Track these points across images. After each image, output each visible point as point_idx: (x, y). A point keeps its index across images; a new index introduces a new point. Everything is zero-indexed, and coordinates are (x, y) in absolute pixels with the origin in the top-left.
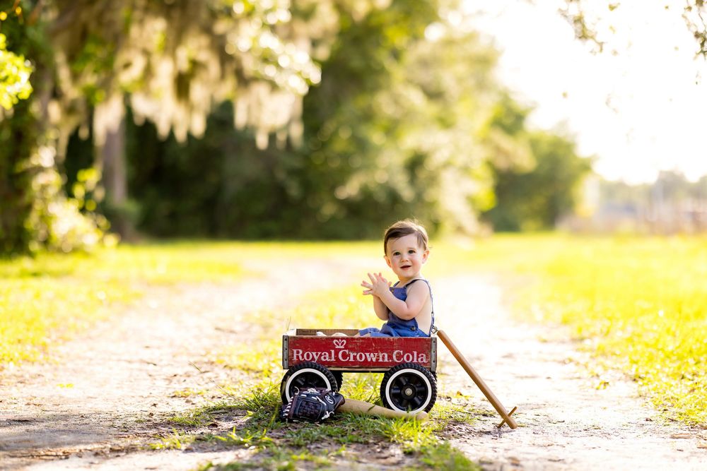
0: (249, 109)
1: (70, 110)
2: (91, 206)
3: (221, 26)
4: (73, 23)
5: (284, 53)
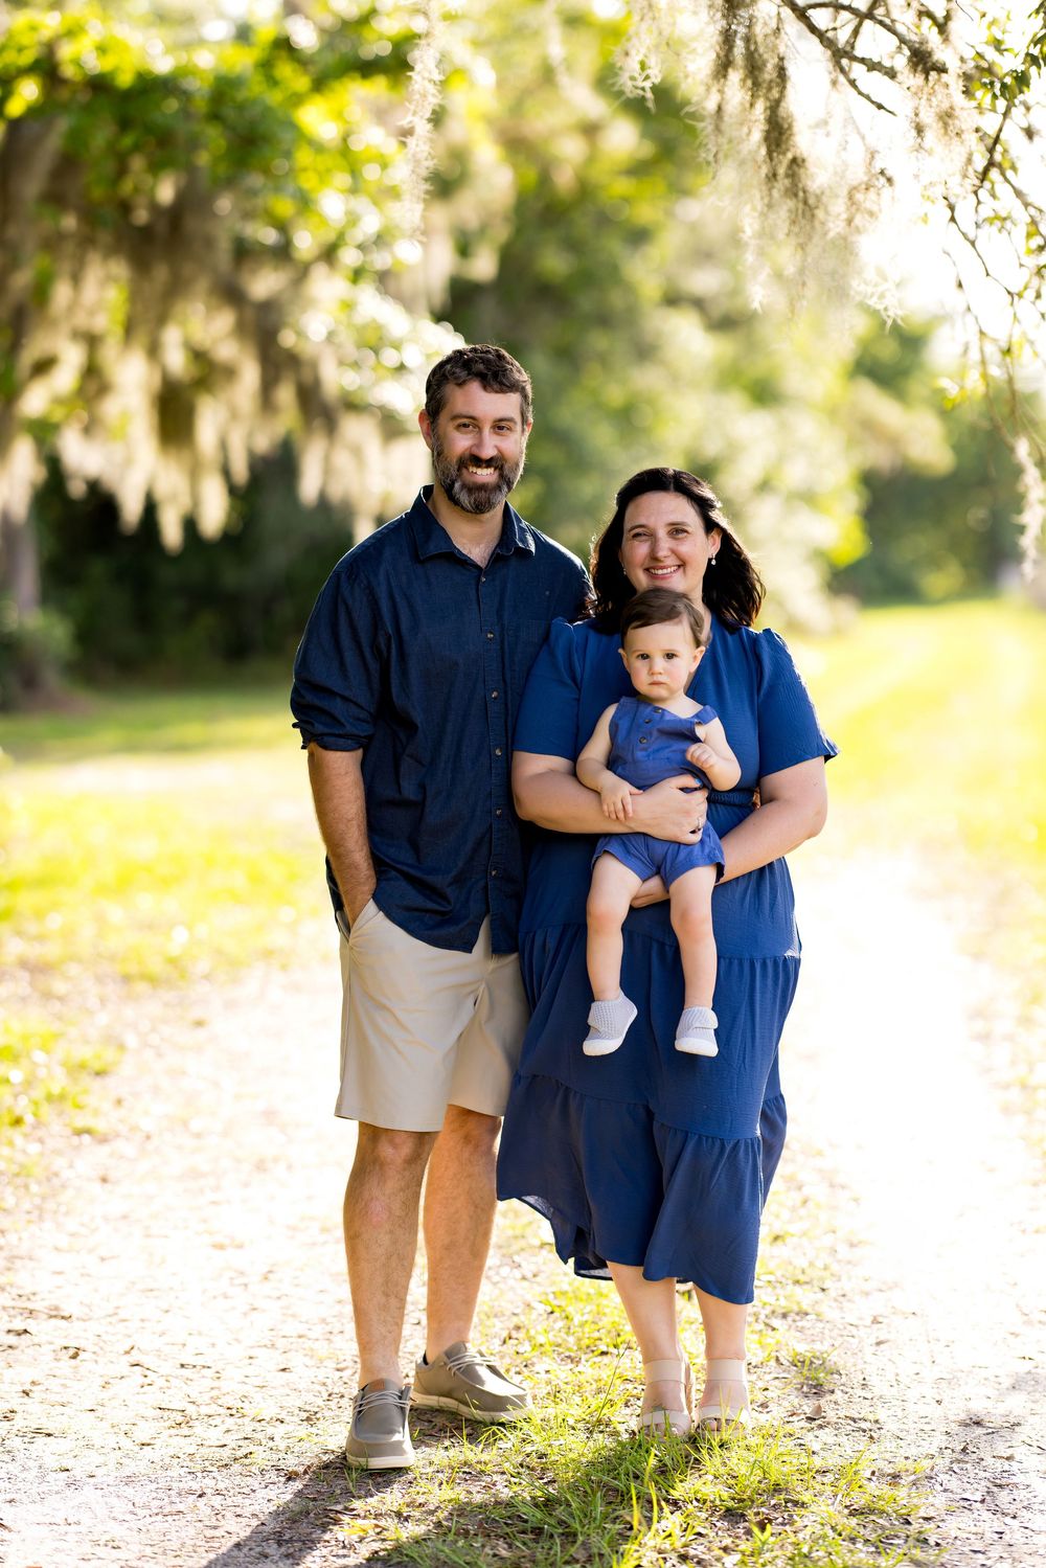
3: (264, 284)
5: (413, 335)
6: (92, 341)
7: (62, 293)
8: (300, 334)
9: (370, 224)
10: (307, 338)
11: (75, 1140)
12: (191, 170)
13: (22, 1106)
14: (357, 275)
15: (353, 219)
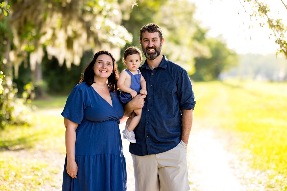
1: (19, 56)
2: (30, 101)
3: (88, 18)
4: (20, 17)
5: (116, 29)
6: (54, 29)
7: (48, 20)
8: (95, 28)
9: (108, 7)
10: (96, 29)
11: (52, 188)
13: (41, 181)
14: (105, 17)
15: (105, 6)
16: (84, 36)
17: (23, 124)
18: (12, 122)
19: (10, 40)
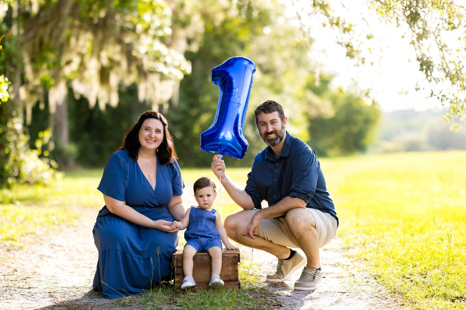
0: (147, 90)
1: (33, 92)
2: (46, 154)
3: (128, 39)
4: (34, 37)
5: (169, 54)
6: (82, 55)
7: (73, 41)
8: (138, 52)
9: (157, 23)
12: (109, 8)
14: (154, 37)
15: (152, 22)
16: (124, 64)
17: (37, 183)
18: (22, 181)
19: (19, 67)
